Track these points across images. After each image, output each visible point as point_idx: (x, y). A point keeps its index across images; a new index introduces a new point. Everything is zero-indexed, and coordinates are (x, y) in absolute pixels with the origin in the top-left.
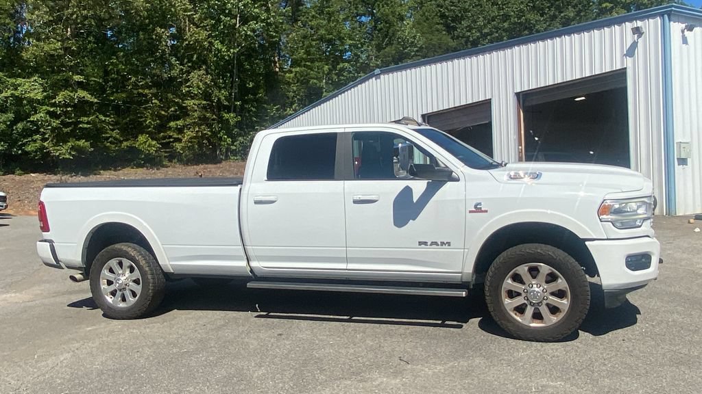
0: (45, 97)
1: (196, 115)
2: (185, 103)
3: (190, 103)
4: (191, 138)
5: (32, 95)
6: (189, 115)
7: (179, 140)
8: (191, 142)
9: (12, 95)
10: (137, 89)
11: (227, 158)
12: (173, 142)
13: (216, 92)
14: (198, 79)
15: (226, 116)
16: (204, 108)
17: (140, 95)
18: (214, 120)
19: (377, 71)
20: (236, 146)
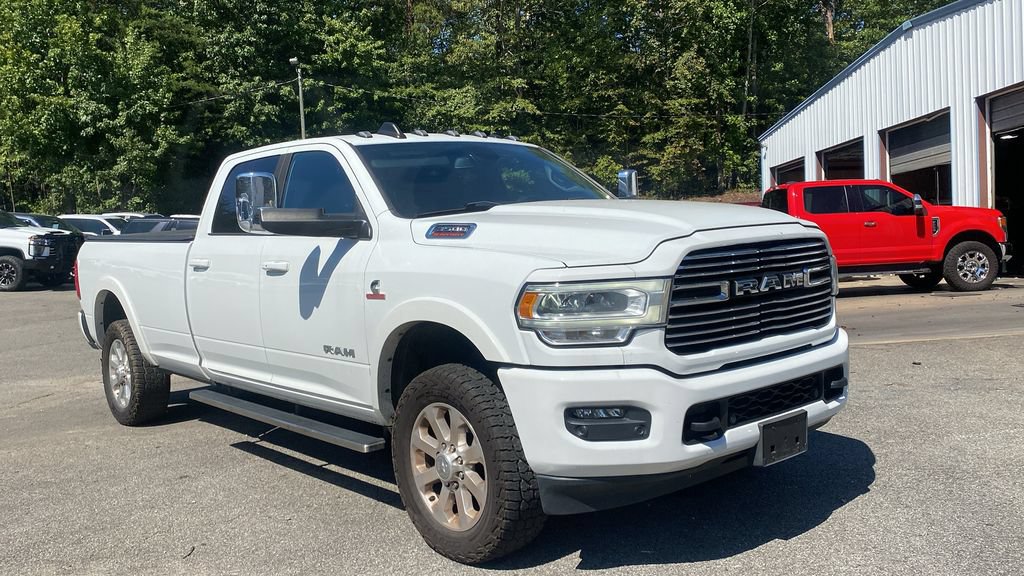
0: (478, 113)
1: (682, 121)
2: (666, 105)
3: (674, 104)
4: (674, 157)
5: (462, 111)
6: (672, 123)
7: (656, 162)
8: (674, 163)
9: (439, 113)
10: (597, 91)
11: (734, 185)
12: (647, 165)
13: (715, 85)
14: (686, 66)
15: (730, 119)
16: (696, 109)
17: (602, 98)
18: (712, 126)
19: (907, 24)
20: (746, 166)
